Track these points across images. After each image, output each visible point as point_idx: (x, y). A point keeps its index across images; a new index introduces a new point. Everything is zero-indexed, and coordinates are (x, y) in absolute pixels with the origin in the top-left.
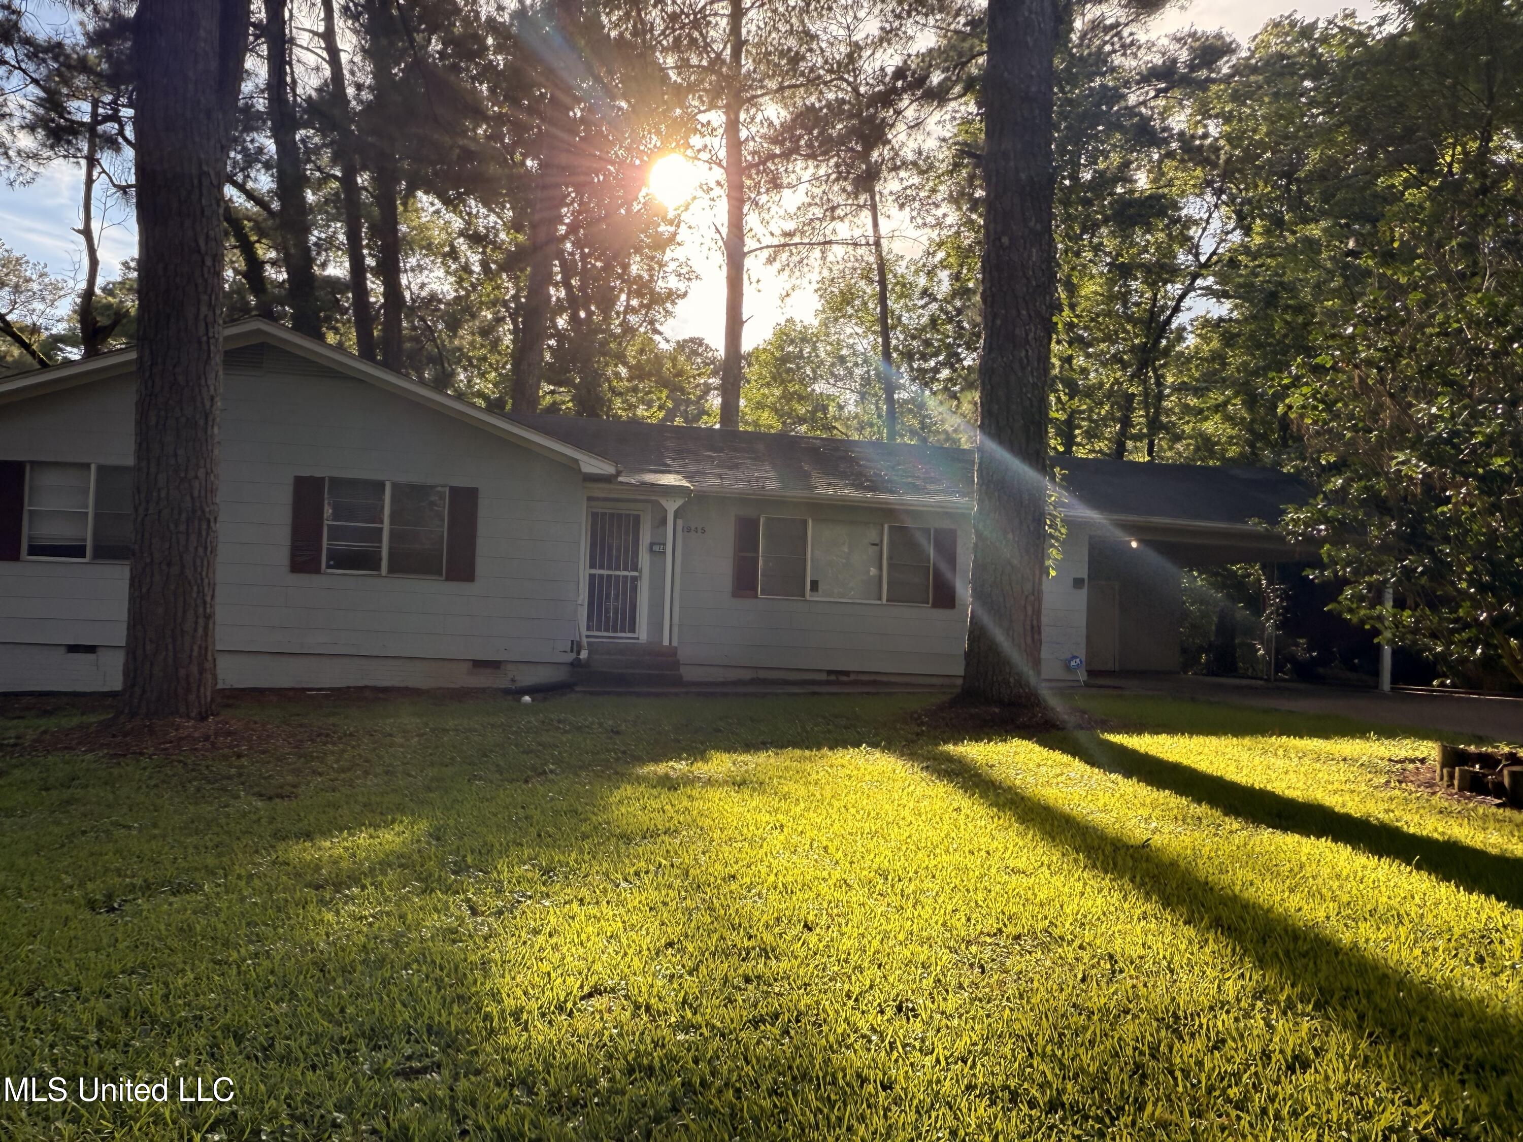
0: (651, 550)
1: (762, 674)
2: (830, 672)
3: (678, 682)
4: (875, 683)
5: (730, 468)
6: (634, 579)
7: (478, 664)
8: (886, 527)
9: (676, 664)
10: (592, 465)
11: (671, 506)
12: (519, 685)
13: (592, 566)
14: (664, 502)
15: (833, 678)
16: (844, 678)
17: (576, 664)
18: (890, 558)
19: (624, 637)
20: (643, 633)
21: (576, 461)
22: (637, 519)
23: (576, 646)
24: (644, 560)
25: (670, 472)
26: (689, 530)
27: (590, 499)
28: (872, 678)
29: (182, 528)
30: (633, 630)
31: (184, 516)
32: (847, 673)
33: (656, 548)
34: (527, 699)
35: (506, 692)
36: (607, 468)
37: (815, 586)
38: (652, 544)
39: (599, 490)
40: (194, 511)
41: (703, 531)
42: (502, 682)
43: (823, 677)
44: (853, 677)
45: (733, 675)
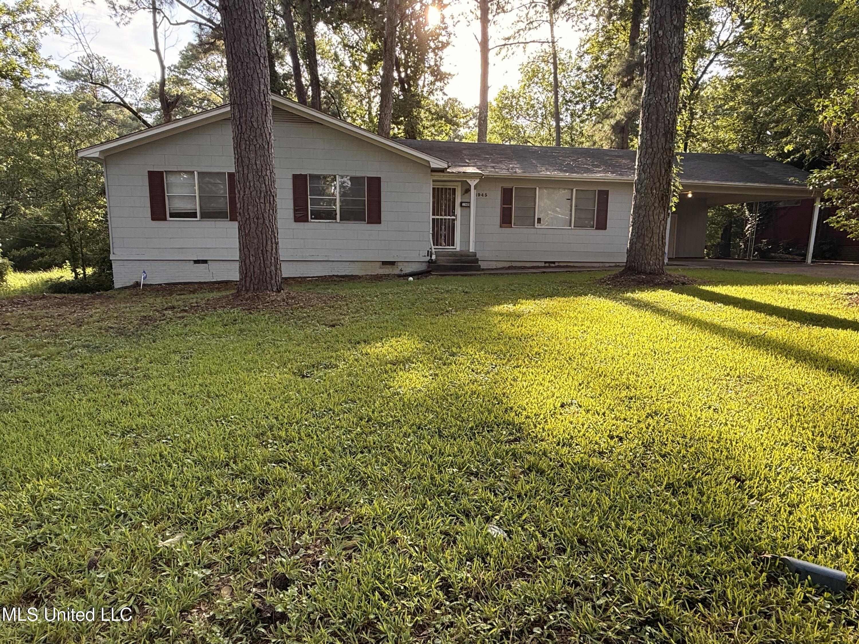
0: (461, 206)
1: (514, 264)
2: (545, 262)
3: (478, 268)
4: (567, 267)
5: (497, 163)
6: (454, 220)
7: (385, 263)
8: (574, 190)
9: (477, 261)
10: (436, 163)
11: (473, 183)
12: (404, 272)
13: (433, 215)
14: (469, 181)
15: (547, 265)
16: (553, 265)
17: (430, 262)
18: (576, 206)
19: (449, 248)
20: (458, 247)
21: (428, 162)
22: (454, 190)
23: (430, 254)
24: (458, 210)
25: (468, 166)
26: (479, 195)
27: (433, 181)
28: (565, 264)
29: (262, 201)
30: (453, 245)
31: (262, 195)
32: (554, 263)
33: (464, 204)
34: (411, 279)
35: (399, 276)
36: (444, 165)
37: (539, 220)
38: (461, 203)
39: (438, 176)
40: (267, 192)
41: (486, 195)
42: (397, 272)
43: (543, 264)
44: (557, 264)
45: (500, 265)
